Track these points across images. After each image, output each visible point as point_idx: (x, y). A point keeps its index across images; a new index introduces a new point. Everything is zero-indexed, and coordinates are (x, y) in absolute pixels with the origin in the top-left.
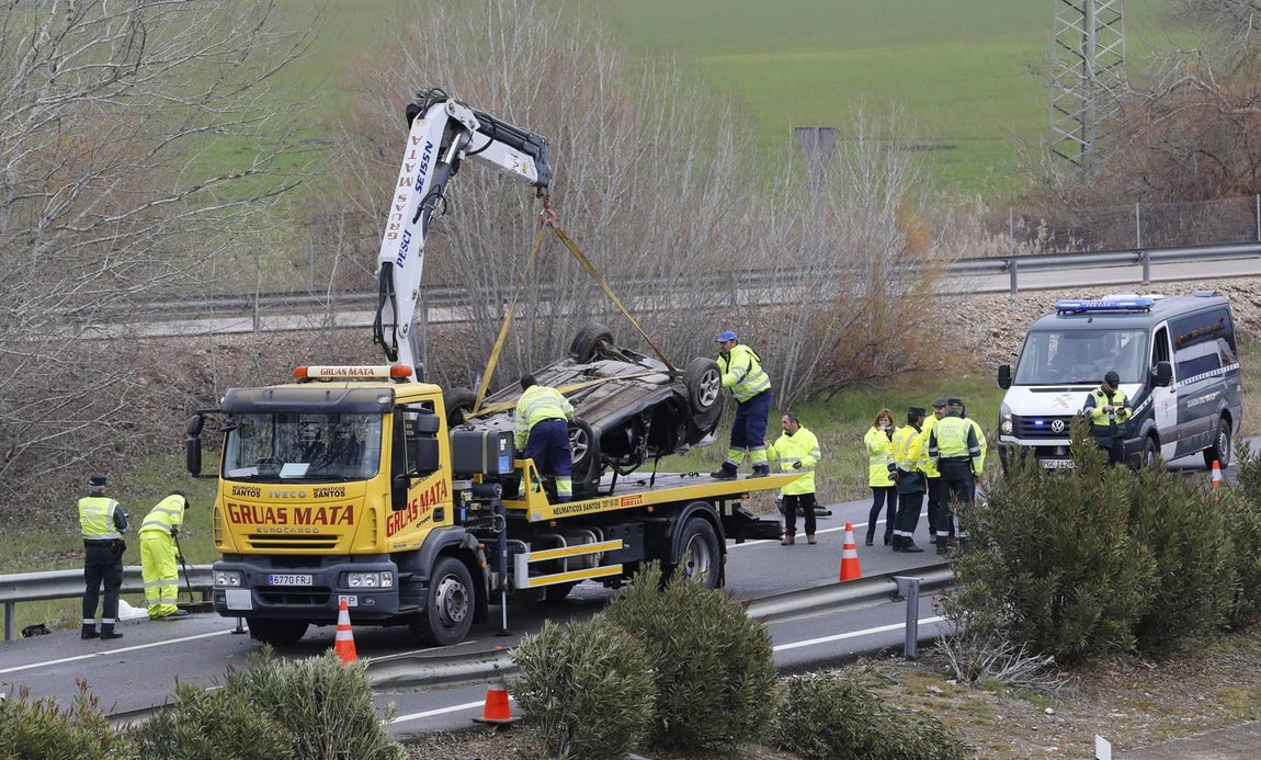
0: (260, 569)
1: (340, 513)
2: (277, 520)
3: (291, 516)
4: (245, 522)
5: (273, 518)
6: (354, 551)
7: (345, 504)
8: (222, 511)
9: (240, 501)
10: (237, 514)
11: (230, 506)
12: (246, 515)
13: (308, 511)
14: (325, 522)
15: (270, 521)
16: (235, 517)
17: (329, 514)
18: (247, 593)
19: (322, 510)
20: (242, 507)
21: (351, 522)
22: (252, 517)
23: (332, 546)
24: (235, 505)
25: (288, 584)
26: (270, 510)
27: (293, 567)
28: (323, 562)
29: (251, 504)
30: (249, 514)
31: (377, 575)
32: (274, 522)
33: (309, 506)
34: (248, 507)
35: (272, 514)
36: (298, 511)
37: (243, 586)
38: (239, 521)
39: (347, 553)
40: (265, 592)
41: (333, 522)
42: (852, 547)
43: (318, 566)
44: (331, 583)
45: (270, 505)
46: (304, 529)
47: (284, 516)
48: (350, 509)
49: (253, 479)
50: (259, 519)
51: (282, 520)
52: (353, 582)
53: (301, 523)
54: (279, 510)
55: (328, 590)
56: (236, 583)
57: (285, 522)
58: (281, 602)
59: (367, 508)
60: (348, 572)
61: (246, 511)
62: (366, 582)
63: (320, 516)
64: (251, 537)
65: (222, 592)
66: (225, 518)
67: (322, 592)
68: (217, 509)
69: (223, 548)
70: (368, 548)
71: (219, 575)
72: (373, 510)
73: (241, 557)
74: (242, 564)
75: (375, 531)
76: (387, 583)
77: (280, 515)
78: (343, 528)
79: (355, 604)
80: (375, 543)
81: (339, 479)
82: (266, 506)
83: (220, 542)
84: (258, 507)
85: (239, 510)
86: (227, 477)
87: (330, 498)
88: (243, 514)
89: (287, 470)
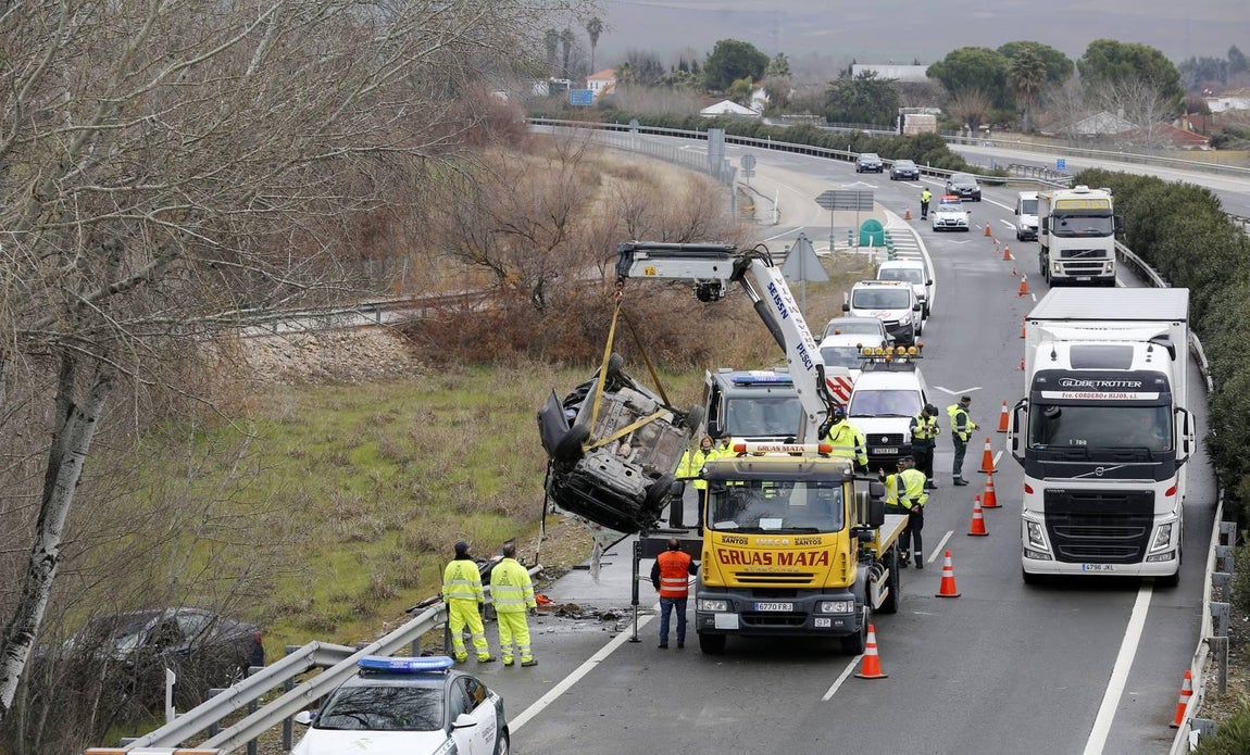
0: (747, 599)
1: (817, 557)
2: (763, 562)
3: (775, 559)
4: (734, 563)
5: (759, 560)
6: (827, 585)
7: (822, 550)
8: (711, 553)
9: (729, 547)
10: (727, 557)
11: (720, 551)
12: (736, 557)
13: (791, 555)
14: (804, 564)
15: (756, 563)
16: (725, 560)
17: (808, 558)
18: (735, 617)
19: (802, 555)
20: (731, 552)
21: (826, 564)
22: (740, 559)
23: (808, 581)
24: (725, 550)
25: (771, 610)
26: (756, 554)
27: (775, 597)
28: (799, 593)
29: (739, 550)
30: (737, 557)
31: (845, 603)
32: (760, 563)
33: (791, 551)
34: (736, 552)
35: (758, 557)
36: (781, 555)
37: (730, 611)
38: (728, 562)
39: (821, 586)
40: (748, 616)
41: (811, 564)
42: (950, 569)
43: (794, 596)
44: (809, 610)
45: (756, 551)
46: (786, 568)
47: (770, 559)
48: (826, 554)
49: (738, 531)
50: (747, 561)
51: (767, 562)
52: (824, 607)
53: (784, 564)
54: (765, 554)
55: (806, 614)
56: (724, 608)
57: (770, 563)
58: (760, 623)
59: (839, 553)
60: (821, 601)
61: (734, 554)
62: (835, 608)
63: (800, 559)
64: (737, 574)
65: (711, 616)
66: (714, 559)
67: (798, 616)
68: (707, 553)
69: (711, 582)
70: (838, 583)
71: (707, 603)
72: (844, 554)
73: (726, 589)
74: (729, 595)
75: (844, 571)
76: (851, 609)
77: (765, 558)
78: (819, 568)
79: (828, 625)
80: (844, 579)
81: (814, 531)
82: (753, 552)
83: (706, 578)
84: (746, 552)
85: (728, 554)
86: (714, 530)
87: (809, 546)
88: (732, 557)
89: (765, 524)
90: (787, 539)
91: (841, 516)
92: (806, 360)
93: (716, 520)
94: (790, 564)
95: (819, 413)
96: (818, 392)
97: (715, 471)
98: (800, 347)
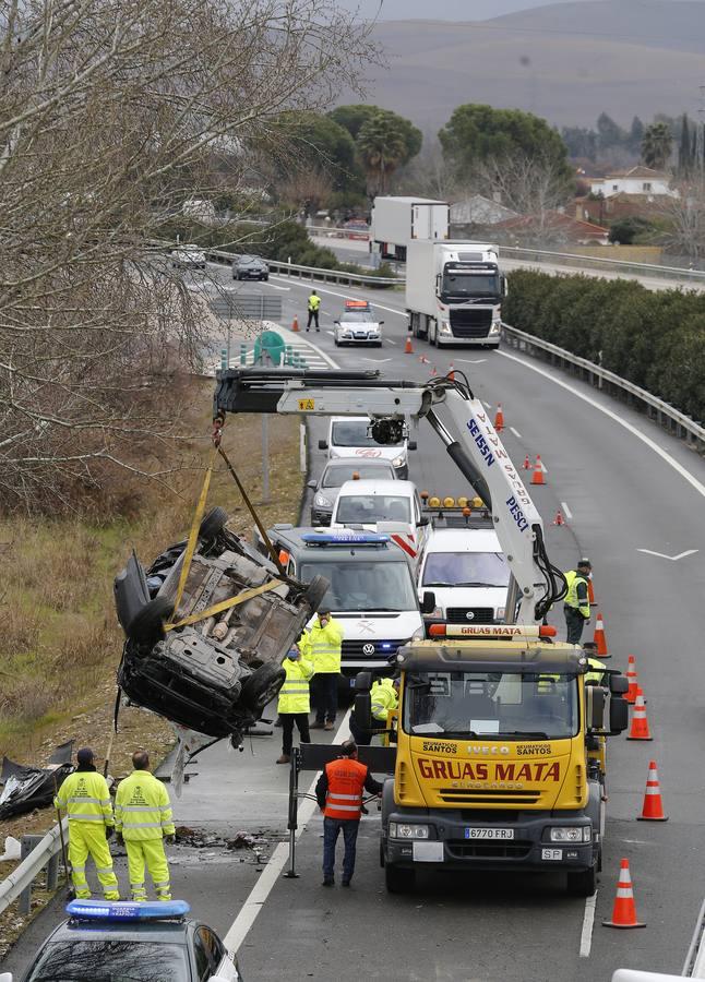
0: (454, 823)
1: (545, 770)
3: (491, 772)
4: (438, 777)
5: (471, 773)
6: (557, 806)
7: (551, 761)
8: (409, 765)
9: (432, 757)
10: (429, 769)
11: (420, 761)
12: (441, 769)
13: (512, 767)
14: (529, 778)
15: (468, 777)
16: (427, 772)
17: (534, 771)
18: (440, 846)
19: (527, 767)
20: (435, 763)
21: (556, 779)
22: (447, 772)
23: (534, 801)
24: (427, 761)
25: (486, 837)
26: (468, 766)
27: (489, 821)
29: (445, 760)
30: (443, 770)
31: (580, 830)
32: (473, 778)
33: (512, 762)
34: (442, 763)
35: (470, 769)
36: (499, 767)
37: (433, 837)
38: (431, 776)
39: (550, 807)
40: (455, 844)
41: (538, 778)
43: (520, 820)
44: (534, 837)
45: (467, 761)
46: (506, 784)
47: (485, 773)
48: (556, 766)
49: (439, 735)
50: (456, 774)
51: (482, 776)
52: (554, 836)
54: (478, 766)
55: (529, 843)
56: (425, 834)
57: (485, 778)
58: (471, 854)
59: (573, 765)
60: (551, 827)
61: (439, 766)
62: (567, 836)
63: (524, 772)
64: (443, 791)
65: (408, 844)
66: (413, 771)
67: (523, 846)
68: (403, 764)
69: (408, 801)
70: (572, 804)
71: (402, 829)
72: (579, 767)
73: (428, 810)
74: (431, 818)
75: (579, 788)
76: (587, 838)
77: (479, 771)
78: (547, 784)
79: (559, 857)
80: (579, 799)
81: (543, 737)
82: (463, 763)
83: (402, 796)
84: (454, 763)
85: (431, 765)
86: (412, 734)
87: (535, 755)
88: (437, 770)
89: (477, 727)
90: (507, 747)
91: (575, 717)
92: (519, 518)
93: (415, 722)
94: (511, 778)
95: (535, 585)
96: (535, 558)
97: (413, 659)
98: (512, 501)
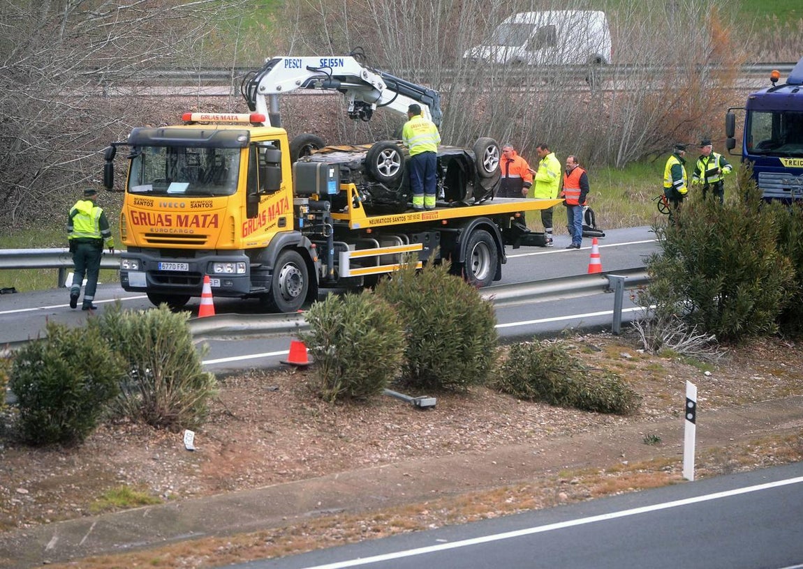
0: (152, 258)
1: (209, 220)
2: (165, 223)
3: (174, 221)
4: (142, 224)
5: (161, 221)
6: (218, 247)
7: (212, 213)
8: (126, 216)
9: (138, 209)
10: (137, 218)
11: (132, 212)
12: (143, 219)
13: (187, 217)
14: (198, 226)
15: (159, 224)
16: (135, 220)
17: (201, 220)
18: (143, 275)
19: (196, 217)
20: (140, 213)
21: (216, 226)
22: (147, 220)
23: (203, 243)
24: (136, 212)
25: (172, 269)
26: (160, 216)
27: (174, 257)
28: (197, 254)
29: (146, 212)
30: (145, 219)
31: (234, 265)
32: (163, 225)
33: (187, 214)
34: (144, 214)
35: (161, 218)
36: (179, 217)
37: (140, 270)
38: (138, 223)
39: (214, 247)
40: (154, 274)
41: (204, 226)
43: (193, 256)
44: (201, 270)
45: (160, 213)
46: (184, 230)
47: (169, 221)
48: (216, 216)
49: (148, 193)
50: (152, 222)
51: (168, 224)
54: (166, 216)
55: (200, 274)
56: (136, 267)
57: (170, 225)
58: (168, 282)
59: (228, 216)
60: (213, 262)
61: (143, 216)
62: (227, 269)
63: (195, 221)
64: (147, 235)
65: (126, 274)
66: (129, 220)
67: (197, 276)
68: (123, 214)
69: (127, 241)
70: (228, 245)
71: (124, 262)
72: (233, 217)
73: (138, 249)
74: (139, 254)
75: (234, 233)
76: (241, 271)
77: (167, 220)
78: (211, 230)
79: (219, 285)
80: (232, 241)
81: (208, 195)
82: (157, 213)
83: (123, 238)
84: (152, 214)
85: (138, 215)
86: (132, 192)
87: (202, 209)
88: (141, 219)
89: (173, 187)
